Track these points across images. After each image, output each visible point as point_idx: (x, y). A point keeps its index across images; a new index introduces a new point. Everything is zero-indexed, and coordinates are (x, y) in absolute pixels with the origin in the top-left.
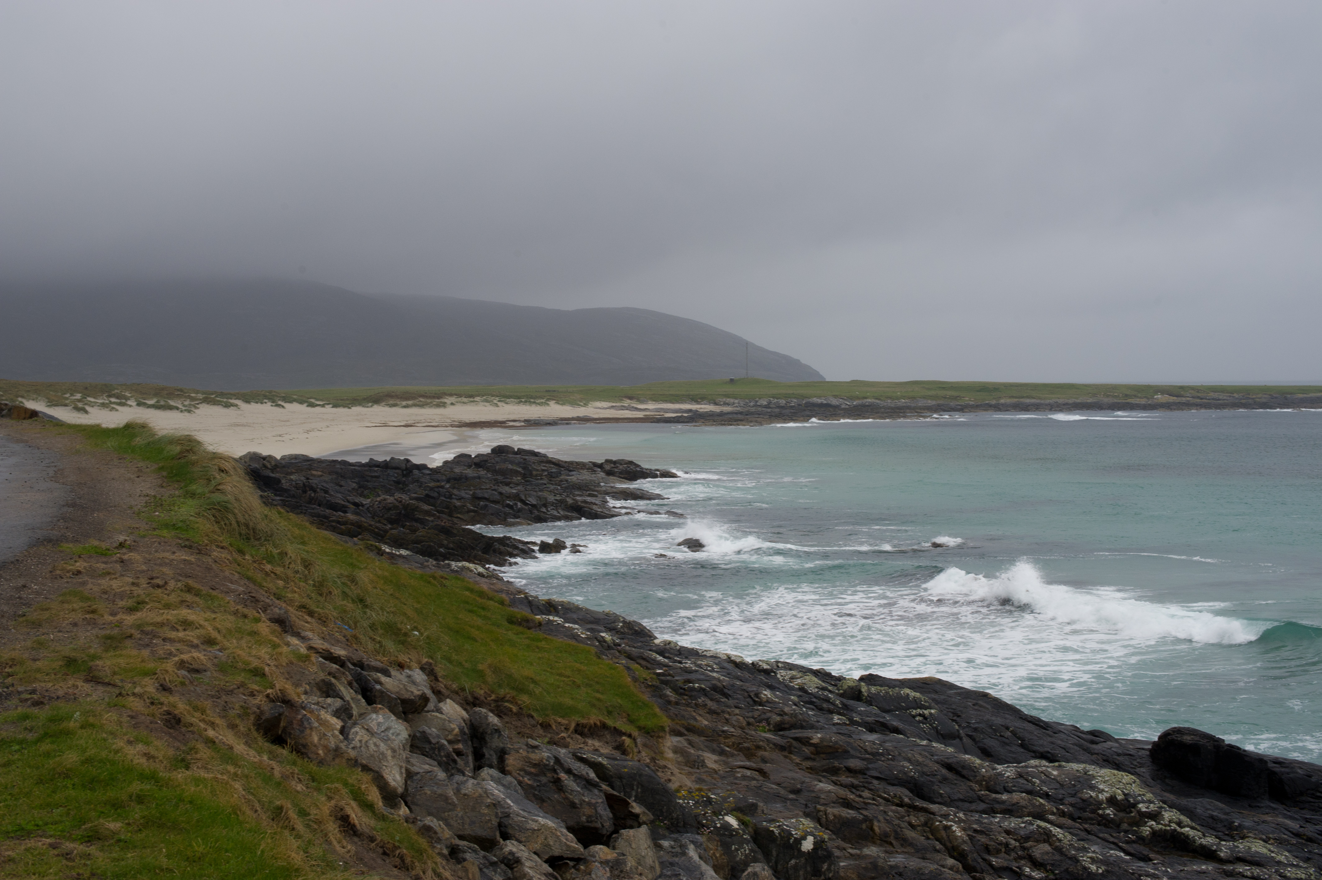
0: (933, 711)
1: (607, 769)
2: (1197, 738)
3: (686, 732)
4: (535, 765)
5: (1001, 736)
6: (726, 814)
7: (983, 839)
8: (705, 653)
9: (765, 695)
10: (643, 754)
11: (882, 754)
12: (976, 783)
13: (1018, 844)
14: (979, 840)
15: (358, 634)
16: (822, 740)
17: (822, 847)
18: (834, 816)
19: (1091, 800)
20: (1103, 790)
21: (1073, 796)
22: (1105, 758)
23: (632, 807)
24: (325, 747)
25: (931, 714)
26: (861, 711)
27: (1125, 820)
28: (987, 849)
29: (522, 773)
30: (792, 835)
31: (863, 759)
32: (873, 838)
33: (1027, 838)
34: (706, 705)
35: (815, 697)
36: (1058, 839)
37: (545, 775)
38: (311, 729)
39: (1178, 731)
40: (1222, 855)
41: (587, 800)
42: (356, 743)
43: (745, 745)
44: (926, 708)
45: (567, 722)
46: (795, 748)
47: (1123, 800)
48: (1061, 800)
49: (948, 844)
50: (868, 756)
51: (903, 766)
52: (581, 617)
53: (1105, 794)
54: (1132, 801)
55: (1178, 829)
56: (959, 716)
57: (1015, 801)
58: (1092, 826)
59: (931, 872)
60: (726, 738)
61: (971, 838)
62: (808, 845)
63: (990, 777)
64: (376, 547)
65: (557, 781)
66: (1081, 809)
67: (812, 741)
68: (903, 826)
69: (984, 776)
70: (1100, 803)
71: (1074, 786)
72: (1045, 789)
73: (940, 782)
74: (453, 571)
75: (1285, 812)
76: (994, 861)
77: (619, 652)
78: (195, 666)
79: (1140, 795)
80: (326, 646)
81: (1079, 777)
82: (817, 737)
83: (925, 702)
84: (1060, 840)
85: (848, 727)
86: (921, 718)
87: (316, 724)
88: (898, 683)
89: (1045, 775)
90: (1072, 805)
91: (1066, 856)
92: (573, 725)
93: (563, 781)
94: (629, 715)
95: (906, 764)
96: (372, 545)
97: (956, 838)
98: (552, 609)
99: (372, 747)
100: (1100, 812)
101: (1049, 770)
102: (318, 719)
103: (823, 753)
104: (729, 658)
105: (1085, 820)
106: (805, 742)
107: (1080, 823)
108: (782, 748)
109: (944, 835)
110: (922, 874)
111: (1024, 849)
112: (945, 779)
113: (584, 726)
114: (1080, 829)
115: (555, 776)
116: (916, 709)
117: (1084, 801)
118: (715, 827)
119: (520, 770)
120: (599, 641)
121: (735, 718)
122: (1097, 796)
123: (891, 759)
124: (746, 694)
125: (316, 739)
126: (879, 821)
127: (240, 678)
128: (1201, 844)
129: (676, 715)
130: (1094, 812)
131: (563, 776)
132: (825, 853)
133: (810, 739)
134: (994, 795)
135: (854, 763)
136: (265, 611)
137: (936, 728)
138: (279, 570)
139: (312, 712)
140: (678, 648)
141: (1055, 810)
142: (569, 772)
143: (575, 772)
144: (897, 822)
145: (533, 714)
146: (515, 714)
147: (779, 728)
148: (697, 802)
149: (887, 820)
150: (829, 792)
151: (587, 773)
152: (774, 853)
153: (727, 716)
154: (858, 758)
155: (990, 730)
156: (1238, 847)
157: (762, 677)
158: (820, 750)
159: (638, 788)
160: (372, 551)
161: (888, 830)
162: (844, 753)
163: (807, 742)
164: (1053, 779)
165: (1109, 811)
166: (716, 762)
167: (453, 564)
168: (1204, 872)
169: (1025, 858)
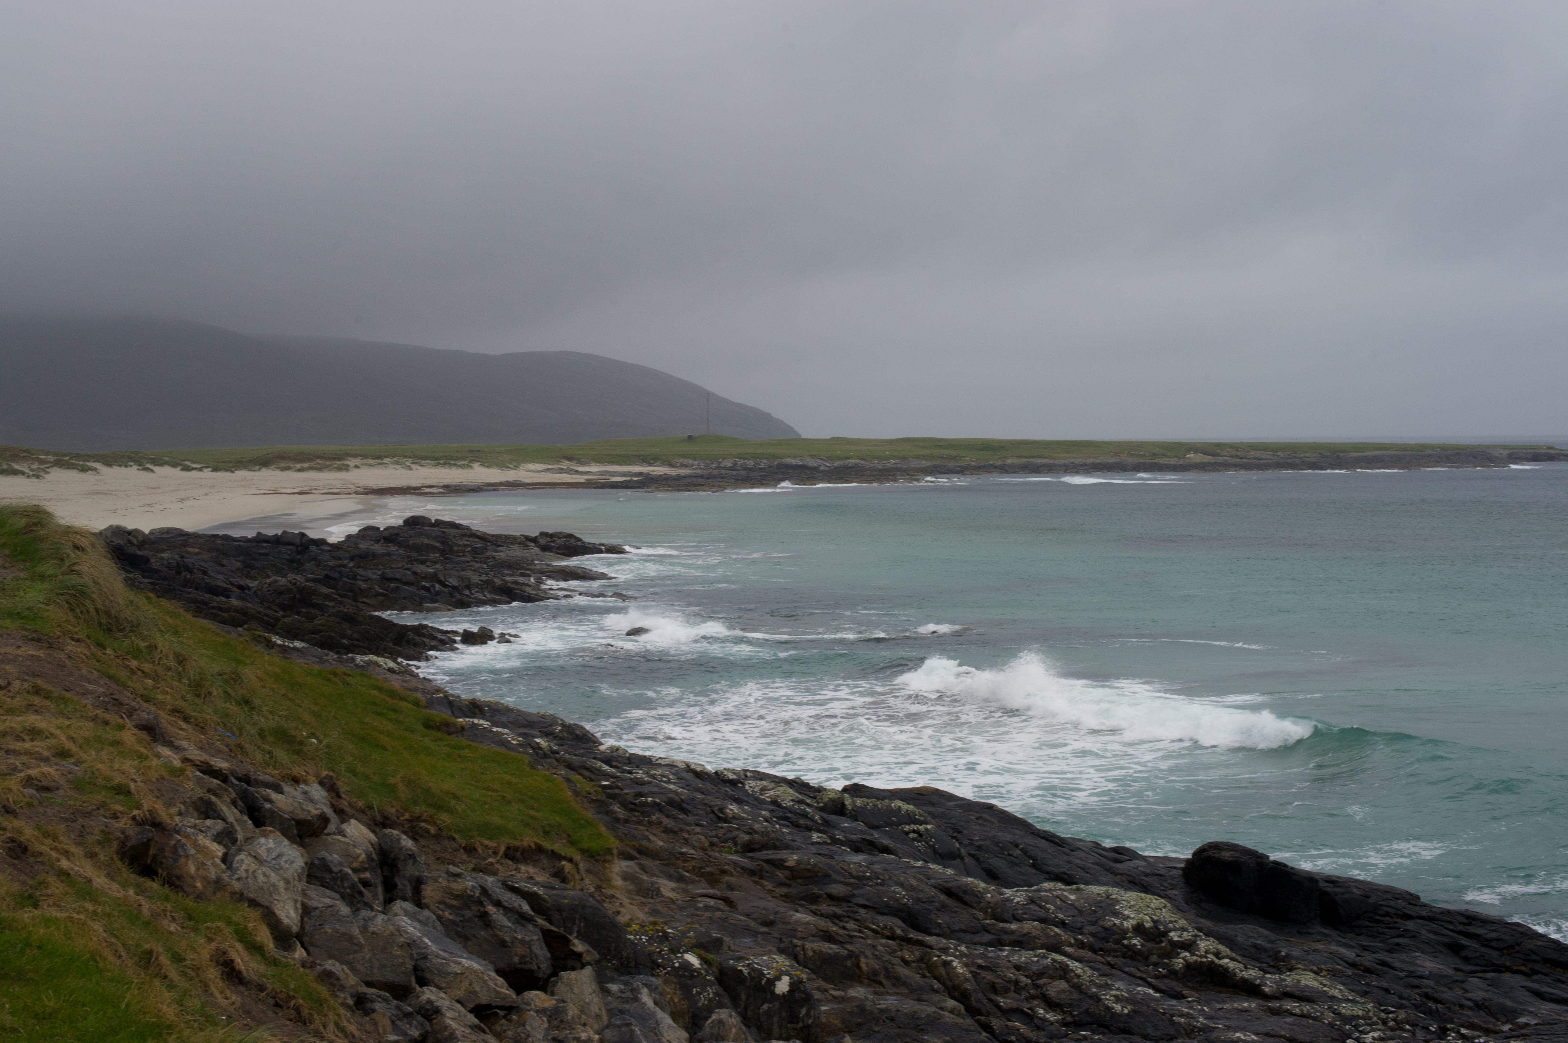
0: (929, 827)
1: (543, 900)
2: (1237, 855)
3: (637, 855)
4: (457, 897)
5: (1009, 855)
6: (686, 952)
7: (989, 976)
8: (659, 761)
9: (731, 810)
10: (587, 881)
11: (869, 878)
12: (981, 910)
13: (1029, 981)
14: (984, 978)
15: (243, 743)
16: (798, 862)
17: (799, 989)
18: (814, 951)
19: (1115, 928)
20: (1128, 917)
21: (1094, 923)
22: (1130, 879)
23: (574, 945)
24: (205, 879)
25: (927, 830)
26: (845, 827)
27: (1155, 951)
28: (994, 988)
29: (441, 906)
30: (764, 975)
31: (848, 884)
32: (859, 977)
33: (1040, 974)
34: (661, 822)
35: (791, 812)
36: (1076, 974)
37: (469, 908)
38: (187, 857)
39: (1215, 846)
40: (1267, 990)
41: (519, 937)
42: (241, 873)
43: (708, 869)
44: (921, 823)
45: (494, 845)
46: (767, 872)
47: (1151, 928)
48: (1080, 929)
49: (949, 983)
50: (852, 880)
51: (894, 892)
52: (511, 720)
53: (1131, 921)
54: (1162, 928)
55: (1216, 960)
56: (959, 832)
57: (1026, 930)
58: (1116, 959)
59: (928, 1016)
60: (685, 861)
61: (975, 975)
62: (783, 986)
63: (996, 903)
64: (265, 638)
65: (484, 915)
66: (1103, 939)
67: (787, 864)
68: (894, 962)
69: (989, 903)
70: (1126, 931)
71: (1095, 912)
72: (1061, 916)
73: (938, 910)
74: (358, 666)
75: (1339, 939)
76: (1002, 1002)
77: (557, 760)
78: (45, 783)
79: (1171, 922)
80: (205, 757)
81: (1100, 902)
82: (793, 859)
83: (920, 816)
84: (1078, 976)
85: (829, 847)
86: (915, 835)
87: (193, 852)
88: (889, 794)
89: (1061, 900)
90: (1093, 935)
91: (1086, 994)
92: (503, 848)
93: (491, 916)
94: (569, 836)
95: (898, 889)
96: (260, 636)
97: (957, 975)
98: (477, 710)
99: (261, 878)
100: (1126, 942)
101: (1066, 894)
102: (196, 845)
103: (800, 878)
104: (688, 767)
105: (1108, 952)
106: (779, 864)
107: (1102, 956)
108: (752, 873)
109: (944, 973)
110: (918, 1018)
111: (1037, 987)
112: (943, 907)
113: (516, 849)
114: (1102, 963)
115: (482, 909)
116: (909, 824)
117: (1106, 929)
118: (673, 967)
119: (439, 903)
120: (533, 748)
121: (695, 838)
122: (1122, 924)
123: (880, 884)
124: (709, 809)
125: (192, 869)
126: (866, 957)
127: (99, 797)
128: (1242, 978)
129: (626, 835)
130: (1118, 942)
131: (491, 909)
132: (803, 996)
133: (784, 861)
134: (1001, 925)
135: (837, 889)
136: (130, 716)
137: (933, 846)
138: (147, 667)
139: (187, 836)
140: (627, 755)
141: (1073, 941)
142: (498, 904)
143: (505, 904)
144: (887, 957)
145: (455, 835)
146: (434, 836)
147: (748, 849)
148: (651, 938)
149: (876, 956)
150: (808, 923)
151: (520, 906)
152: (743, 997)
153: (686, 836)
154: (841, 882)
155: (996, 848)
156: (1285, 980)
157: (728, 789)
158: (797, 874)
159: (580, 922)
160: (260, 642)
161: (877, 967)
162: (825, 878)
163: (782, 865)
164: (1071, 905)
165: (1136, 941)
166: (673, 890)
167: (358, 658)
168: (1246, 1011)
169: (1037, 998)
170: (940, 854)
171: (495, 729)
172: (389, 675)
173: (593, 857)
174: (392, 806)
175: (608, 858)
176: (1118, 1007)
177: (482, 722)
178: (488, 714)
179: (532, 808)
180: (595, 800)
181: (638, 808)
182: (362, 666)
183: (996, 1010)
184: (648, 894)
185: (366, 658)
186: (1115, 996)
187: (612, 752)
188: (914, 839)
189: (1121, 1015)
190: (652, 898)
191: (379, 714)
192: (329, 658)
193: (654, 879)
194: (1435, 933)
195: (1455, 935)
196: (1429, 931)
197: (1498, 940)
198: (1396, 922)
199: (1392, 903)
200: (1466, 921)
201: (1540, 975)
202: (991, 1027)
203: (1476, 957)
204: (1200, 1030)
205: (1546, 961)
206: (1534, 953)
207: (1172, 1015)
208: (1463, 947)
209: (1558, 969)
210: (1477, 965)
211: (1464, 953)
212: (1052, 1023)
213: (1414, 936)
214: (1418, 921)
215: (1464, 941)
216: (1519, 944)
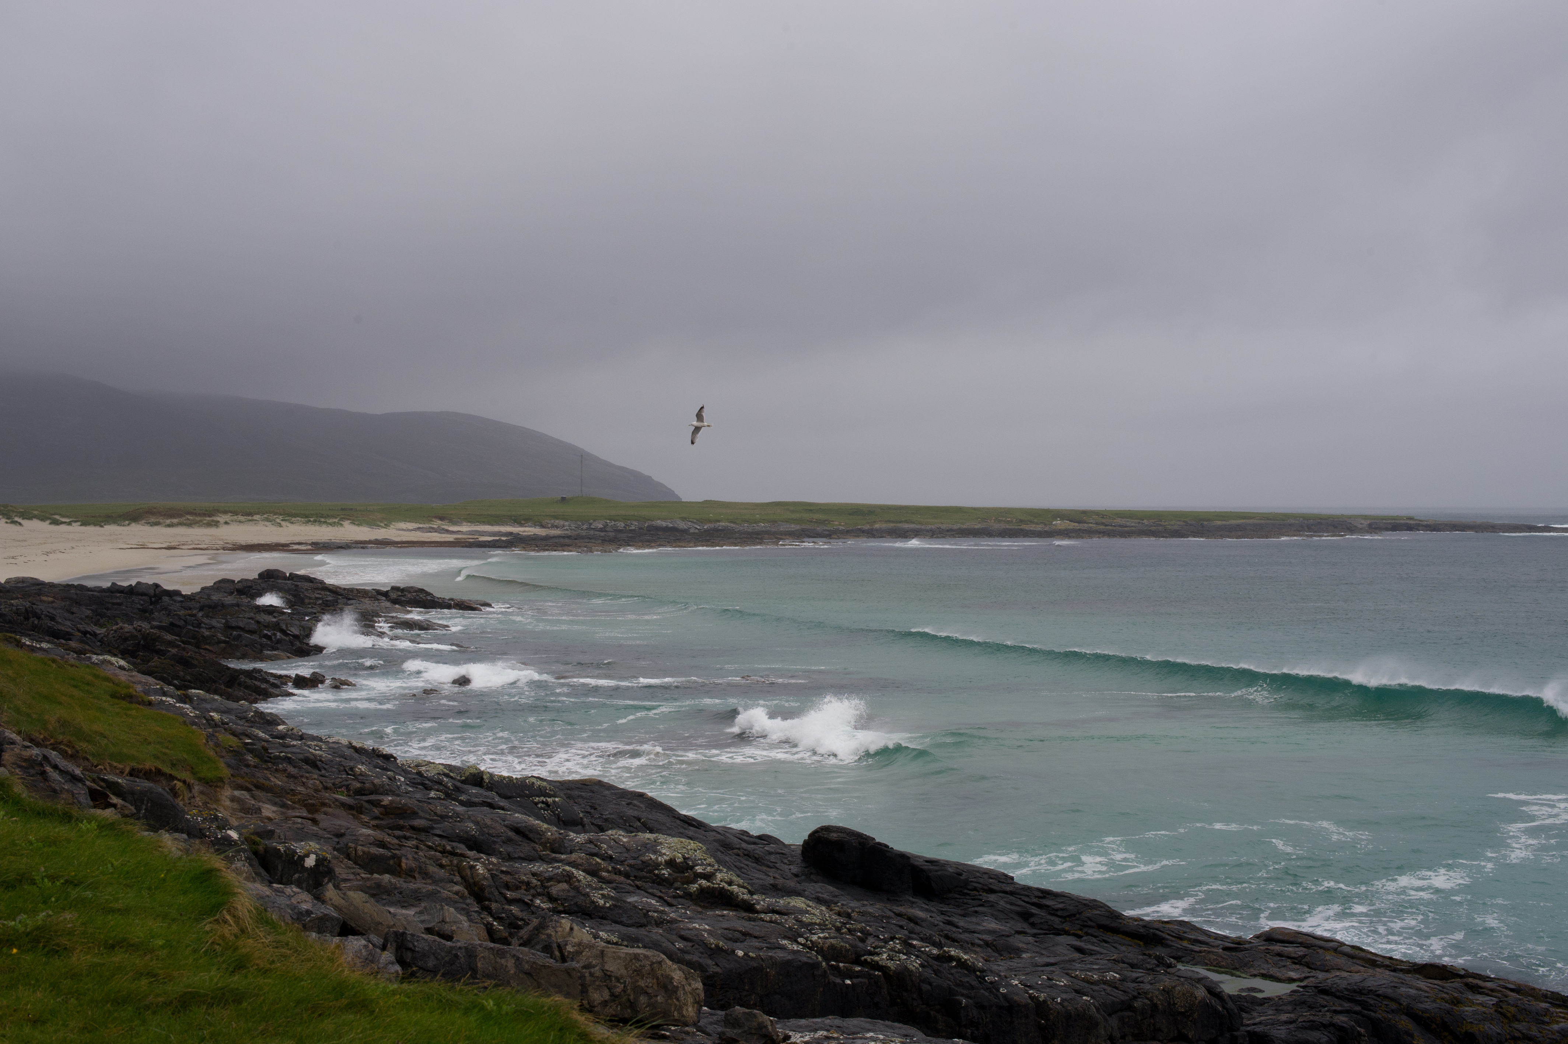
0: (557, 799)
1: (122, 786)
2: (845, 835)
3: (254, 789)
4: (25, 760)
5: (630, 826)
6: (230, 829)
7: (505, 878)
9: (359, 769)
10: (198, 799)
11: (451, 817)
12: (540, 844)
13: (539, 883)
14: (501, 878)
16: (391, 802)
17: (323, 864)
18: (364, 852)
19: (650, 862)
20: (665, 854)
21: (635, 858)
23: (111, 798)
25: (554, 802)
26: (472, 793)
27: (679, 879)
28: (507, 886)
30: (297, 853)
31: (431, 820)
32: (400, 873)
33: (550, 879)
34: (286, 770)
35: (429, 780)
36: (578, 880)
37: (33, 768)
40: (758, 907)
43: (310, 801)
44: (550, 796)
46: (367, 809)
47: (682, 863)
48: (622, 861)
49: (471, 881)
50: (436, 818)
51: (467, 827)
53: (665, 857)
54: (690, 863)
55: (726, 886)
57: (573, 859)
58: (644, 884)
59: (428, 891)
60: (294, 795)
61: (493, 876)
62: (310, 862)
63: (556, 840)
64: (15, 639)
65: (43, 773)
66: (638, 869)
67: (382, 803)
68: (431, 864)
69: (548, 839)
70: (657, 865)
71: (640, 850)
72: (610, 852)
73: (504, 842)
76: (509, 894)
79: (701, 859)
81: (647, 844)
82: (387, 800)
83: (550, 790)
85: (442, 801)
86: (543, 806)
89: (615, 841)
90: (630, 866)
92: (127, 770)
93: (48, 773)
94: (192, 768)
95: (471, 825)
96: (11, 637)
97: (478, 875)
100: (656, 872)
101: (621, 837)
103: (392, 814)
104: (351, 744)
105: (637, 877)
106: (376, 804)
107: (633, 881)
108: (350, 807)
110: (420, 893)
111: (545, 887)
112: (509, 840)
113: (140, 771)
114: (630, 885)
115: (42, 769)
116: (539, 797)
117: (643, 862)
118: (216, 838)
119: (13, 764)
120: (207, 720)
121: (311, 782)
122: (657, 859)
123: (459, 821)
124: (342, 768)
128: (742, 899)
129: (247, 774)
130: (651, 872)
131: (48, 769)
132: (326, 869)
133: (381, 801)
134: (554, 855)
135: (417, 823)
137: (558, 815)
140: (300, 733)
141: (610, 869)
142: (55, 767)
143: (62, 768)
144: (424, 859)
147: (360, 792)
148: (204, 819)
149: (415, 858)
150: (369, 835)
151: (73, 770)
152: (280, 868)
153: (304, 780)
154: (426, 819)
156: (779, 902)
157: (380, 762)
158: (388, 811)
161: (414, 865)
162: (414, 814)
163: (379, 804)
164: (622, 845)
165: (665, 872)
166: (274, 812)
167: (94, 657)
168: (723, 916)
169: (543, 895)
170: (563, 822)
171: (178, 705)
172: (118, 671)
173: (207, 783)
174: (40, 734)
175: (219, 784)
176: (601, 902)
177: (168, 699)
178: (195, 703)
179: (167, 748)
180: (232, 751)
181: (272, 760)
182: (97, 664)
183: (502, 899)
184: (249, 812)
185: (101, 658)
186: (602, 894)
187: (288, 731)
188: (541, 808)
189: (603, 907)
190: (252, 815)
191: (75, 687)
192: (70, 656)
193: (261, 804)
194: (1011, 904)
195: (1028, 905)
196: (1007, 903)
197: (1062, 909)
198: (980, 895)
199: (981, 880)
200: (1040, 895)
201: (1090, 937)
202: (490, 909)
203: (1041, 923)
204: (668, 922)
205: (1100, 927)
206: (1091, 920)
207: (648, 911)
208: (1032, 915)
209: (1109, 933)
210: (1041, 929)
211: (1031, 920)
212: (543, 909)
213: (992, 906)
214: (1000, 894)
215: (1034, 910)
216: (1080, 914)
